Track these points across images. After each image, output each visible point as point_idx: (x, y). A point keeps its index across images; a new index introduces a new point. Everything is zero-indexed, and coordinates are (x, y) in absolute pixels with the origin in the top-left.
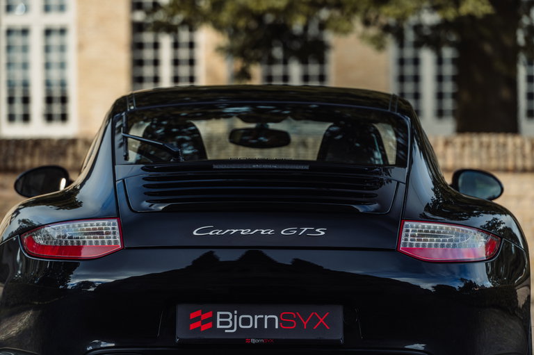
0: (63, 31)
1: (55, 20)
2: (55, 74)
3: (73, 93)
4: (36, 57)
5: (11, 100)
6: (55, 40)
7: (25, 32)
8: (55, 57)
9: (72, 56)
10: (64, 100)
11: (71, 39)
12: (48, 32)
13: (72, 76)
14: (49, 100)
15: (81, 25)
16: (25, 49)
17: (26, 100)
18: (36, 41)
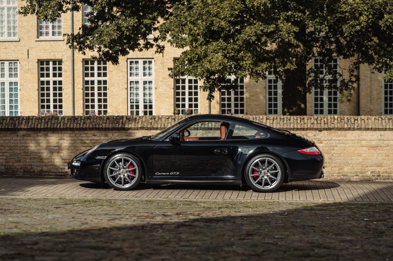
0: (150, 82)
1: (147, 78)
2: (147, 98)
3: (154, 104)
4: (141, 92)
5: (132, 107)
6: (147, 86)
7: (137, 82)
8: (147, 92)
9: (153, 91)
10: (151, 107)
11: (153, 85)
12: (145, 83)
13: (153, 98)
14: (145, 107)
15: (156, 80)
16: (137, 88)
17: (137, 107)
18: (141, 85)
